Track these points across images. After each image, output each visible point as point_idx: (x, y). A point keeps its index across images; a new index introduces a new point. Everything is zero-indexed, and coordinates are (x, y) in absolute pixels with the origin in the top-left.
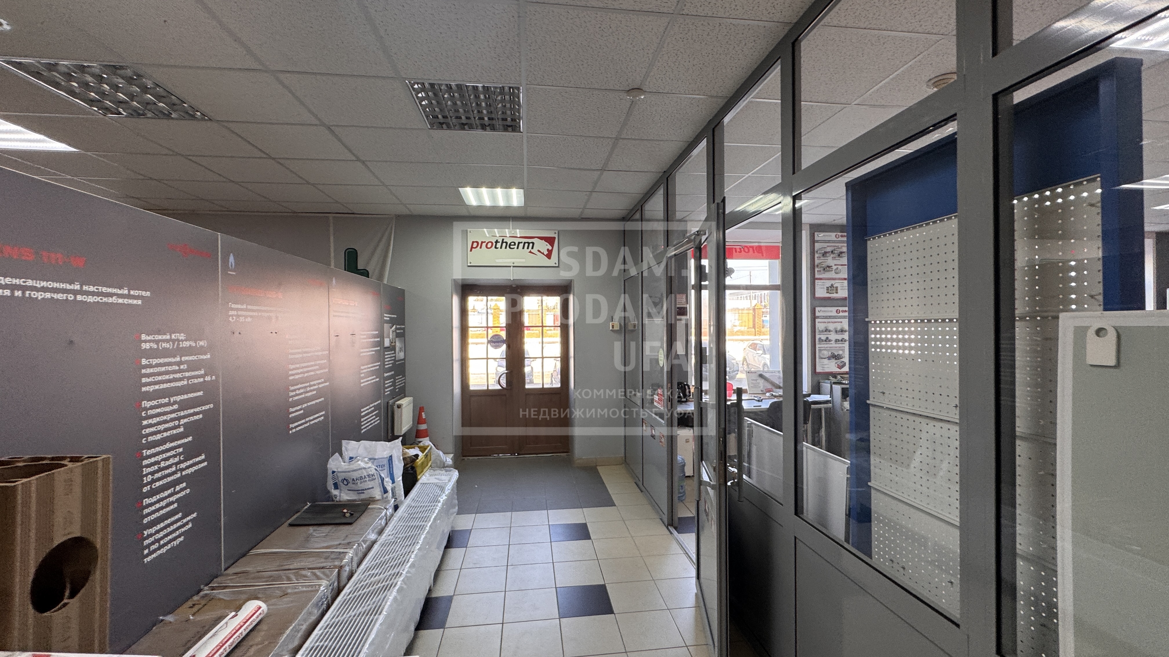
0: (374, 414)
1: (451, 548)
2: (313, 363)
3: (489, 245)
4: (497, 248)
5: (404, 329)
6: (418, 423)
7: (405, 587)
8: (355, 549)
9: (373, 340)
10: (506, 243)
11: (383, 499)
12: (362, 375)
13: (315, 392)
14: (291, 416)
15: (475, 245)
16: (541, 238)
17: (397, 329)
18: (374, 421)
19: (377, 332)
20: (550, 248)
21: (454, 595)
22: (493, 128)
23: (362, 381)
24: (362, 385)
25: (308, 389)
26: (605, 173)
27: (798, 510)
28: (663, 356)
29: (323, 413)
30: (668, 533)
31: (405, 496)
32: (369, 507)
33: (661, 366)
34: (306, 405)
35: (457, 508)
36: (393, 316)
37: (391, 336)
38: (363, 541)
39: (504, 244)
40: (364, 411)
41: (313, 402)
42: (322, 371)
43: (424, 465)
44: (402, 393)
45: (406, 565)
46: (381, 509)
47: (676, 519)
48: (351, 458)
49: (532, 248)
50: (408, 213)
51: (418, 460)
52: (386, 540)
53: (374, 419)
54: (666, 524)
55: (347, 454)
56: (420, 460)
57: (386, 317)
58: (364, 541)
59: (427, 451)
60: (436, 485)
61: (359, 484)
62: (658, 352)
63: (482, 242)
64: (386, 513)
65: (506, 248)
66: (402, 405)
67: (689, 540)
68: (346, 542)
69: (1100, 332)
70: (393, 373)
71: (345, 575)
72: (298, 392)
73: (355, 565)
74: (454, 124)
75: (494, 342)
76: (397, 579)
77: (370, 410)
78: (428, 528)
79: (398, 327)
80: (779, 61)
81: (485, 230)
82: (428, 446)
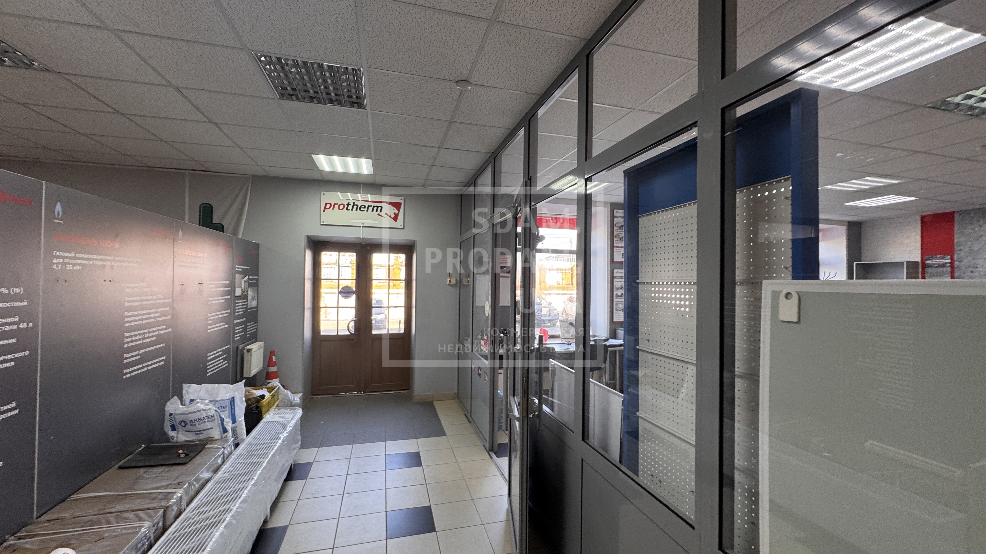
0: (221, 358)
1: (291, 480)
2: (153, 311)
3: (341, 207)
4: (349, 210)
5: (257, 279)
6: (269, 366)
7: (234, 522)
8: (184, 489)
9: (223, 289)
10: (357, 206)
11: (222, 438)
12: (210, 322)
13: (155, 338)
14: (125, 361)
15: (328, 206)
16: (390, 203)
17: (249, 279)
18: (222, 364)
19: (228, 282)
20: (397, 212)
21: (289, 524)
22: (340, 104)
23: (209, 327)
24: (209, 331)
25: (147, 335)
26: (443, 151)
27: (585, 436)
28: (488, 307)
29: (164, 358)
30: (489, 458)
31: (247, 435)
32: (207, 446)
33: (487, 315)
34: (143, 351)
35: (300, 443)
36: (246, 267)
37: (243, 286)
38: (195, 480)
39: (355, 207)
40: (210, 356)
41: (153, 348)
42: (164, 318)
43: (270, 405)
44: (254, 338)
45: (237, 501)
46: (219, 448)
47: (496, 445)
48: (192, 401)
49: (381, 211)
50: (265, 174)
51: (264, 401)
52: (220, 478)
53: (222, 362)
54: (488, 449)
55: (187, 398)
56: (267, 400)
57: (238, 268)
58: (197, 480)
59: (274, 392)
60: (279, 423)
61: (197, 425)
62: (485, 304)
63: (335, 204)
64: (223, 453)
65: (357, 210)
66: (252, 349)
67: (504, 462)
68: (176, 482)
69: (788, 295)
70: (244, 319)
71: (172, 514)
72: (134, 338)
73: (184, 503)
74: (303, 97)
75: (345, 293)
76: (225, 516)
77: (217, 354)
78: (264, 464)
79: (250, 277)
80: (577, 69)
81: (339, 193)
82: (276, 387)
